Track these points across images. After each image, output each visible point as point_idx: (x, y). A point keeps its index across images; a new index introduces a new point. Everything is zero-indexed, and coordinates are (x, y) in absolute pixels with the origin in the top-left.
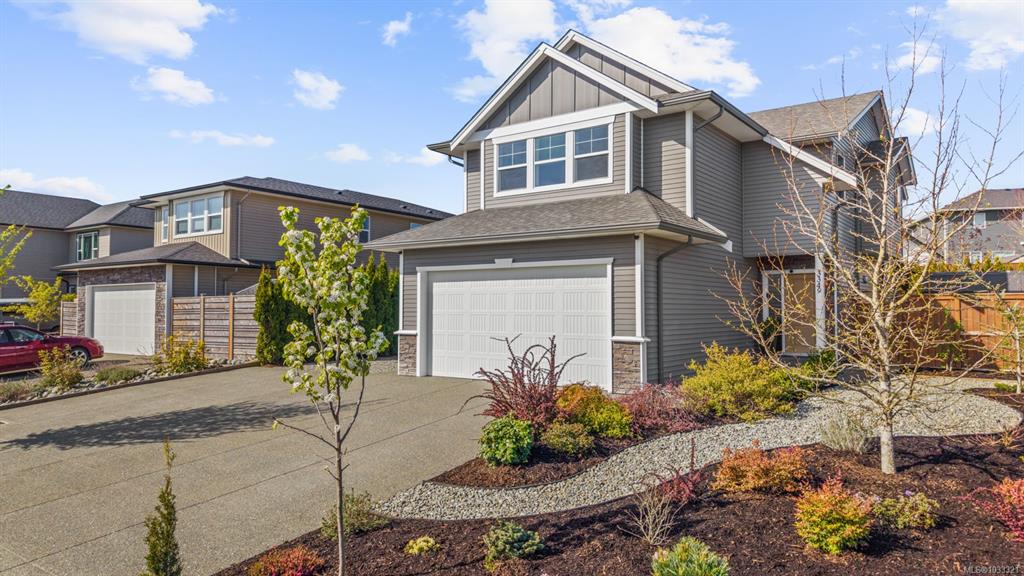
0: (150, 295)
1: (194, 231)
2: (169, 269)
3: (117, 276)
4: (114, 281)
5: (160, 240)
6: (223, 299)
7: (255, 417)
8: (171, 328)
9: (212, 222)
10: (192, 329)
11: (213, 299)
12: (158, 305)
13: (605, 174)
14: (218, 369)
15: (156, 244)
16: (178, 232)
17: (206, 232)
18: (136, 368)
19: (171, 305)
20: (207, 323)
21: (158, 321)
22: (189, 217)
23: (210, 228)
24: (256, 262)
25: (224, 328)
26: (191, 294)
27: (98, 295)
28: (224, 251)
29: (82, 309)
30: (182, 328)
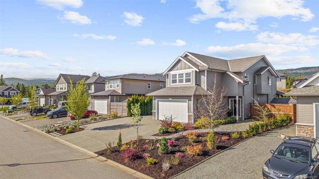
0: (106, 101)
1: (114, 87)
2: (110, 97)
3: (99, 97)
4: (98, 98)
5: (106, 89)
6: (121, 103)
7: (128, 126)
8: (110, 108)
9: (118, 86)
10: (114, 109)
11: (119, 103)
12: (108, 104)
13: (190, 82)
14: (120, 117)
15: (106, 90)
16: (110, 88)
17: (116, 88)
18: (105, 117)
19: (110, 104)
20: (117, 108)
21: (108, 107)
22: (113, 84)
23: (117, 87)
24: (126, 94)
25: (121, 109)
26: (114, 102)
27: (95, 101)
28: (120, 92)
29: (92, 104)
30: (112, 109)
